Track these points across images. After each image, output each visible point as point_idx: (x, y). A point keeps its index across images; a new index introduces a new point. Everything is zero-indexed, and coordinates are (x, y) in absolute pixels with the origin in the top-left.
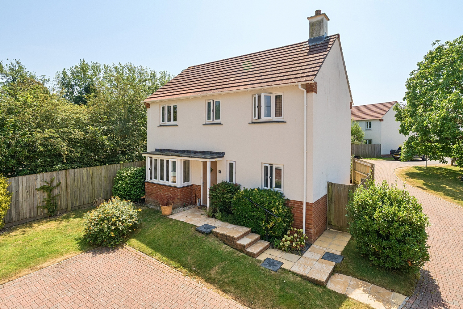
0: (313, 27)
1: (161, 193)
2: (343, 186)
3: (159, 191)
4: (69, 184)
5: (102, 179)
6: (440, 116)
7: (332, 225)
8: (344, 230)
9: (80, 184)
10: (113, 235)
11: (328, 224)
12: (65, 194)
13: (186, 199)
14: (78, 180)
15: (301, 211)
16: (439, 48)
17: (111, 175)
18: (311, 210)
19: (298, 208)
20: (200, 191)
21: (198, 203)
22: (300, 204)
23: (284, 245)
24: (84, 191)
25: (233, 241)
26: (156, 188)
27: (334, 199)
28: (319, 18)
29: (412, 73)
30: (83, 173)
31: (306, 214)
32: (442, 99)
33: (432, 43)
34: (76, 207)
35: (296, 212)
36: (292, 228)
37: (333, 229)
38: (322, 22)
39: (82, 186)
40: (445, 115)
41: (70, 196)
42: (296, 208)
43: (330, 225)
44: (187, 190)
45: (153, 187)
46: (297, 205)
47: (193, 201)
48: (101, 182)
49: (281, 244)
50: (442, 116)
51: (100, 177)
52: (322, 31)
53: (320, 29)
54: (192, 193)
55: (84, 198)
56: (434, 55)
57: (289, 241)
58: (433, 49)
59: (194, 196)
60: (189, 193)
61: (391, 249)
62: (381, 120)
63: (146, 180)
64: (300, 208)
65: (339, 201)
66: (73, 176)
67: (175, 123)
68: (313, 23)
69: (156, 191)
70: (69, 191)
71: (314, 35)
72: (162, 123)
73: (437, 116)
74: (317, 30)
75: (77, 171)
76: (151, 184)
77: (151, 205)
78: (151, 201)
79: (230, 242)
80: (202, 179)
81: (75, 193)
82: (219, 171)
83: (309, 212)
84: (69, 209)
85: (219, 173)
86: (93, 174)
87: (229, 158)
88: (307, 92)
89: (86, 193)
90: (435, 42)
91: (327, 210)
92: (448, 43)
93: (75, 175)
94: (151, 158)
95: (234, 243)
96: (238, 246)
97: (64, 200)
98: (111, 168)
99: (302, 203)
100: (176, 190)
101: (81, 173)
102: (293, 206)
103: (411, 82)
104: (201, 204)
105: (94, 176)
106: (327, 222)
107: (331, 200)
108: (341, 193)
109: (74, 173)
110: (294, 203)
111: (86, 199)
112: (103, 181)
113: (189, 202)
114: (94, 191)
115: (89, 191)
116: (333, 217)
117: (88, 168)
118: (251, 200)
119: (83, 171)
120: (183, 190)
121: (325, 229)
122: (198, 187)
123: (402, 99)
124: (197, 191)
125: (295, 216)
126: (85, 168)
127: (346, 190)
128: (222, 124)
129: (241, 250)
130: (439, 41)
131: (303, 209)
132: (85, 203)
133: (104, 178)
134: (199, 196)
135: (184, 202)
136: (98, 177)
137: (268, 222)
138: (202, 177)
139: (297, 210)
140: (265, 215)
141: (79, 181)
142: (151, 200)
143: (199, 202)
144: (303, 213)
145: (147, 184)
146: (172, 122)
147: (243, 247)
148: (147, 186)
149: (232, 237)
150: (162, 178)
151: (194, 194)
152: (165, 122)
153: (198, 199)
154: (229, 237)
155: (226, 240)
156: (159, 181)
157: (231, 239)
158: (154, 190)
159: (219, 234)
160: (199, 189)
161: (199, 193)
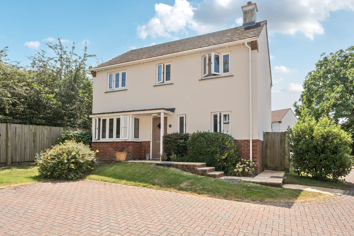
0: (246, 14)
1: (109, 151)
2: (277, 133)
3: (108, 149)
4: (10, 138)
5: (45, 139)
6: (331, 103)
7: (267, 167)
8: (278, 170)
9: (21, 140)
10: (73, 167)
11: (265, 166)
12: (4, 147)
13: (136, 154)
14: (19, 136)
15: (248, 148)
16: (326, 58)
17: (54, 137)
18: (257, 146)
19: (245, 146)
20: (149, 146)
21: (147, 157)
22: (247, 142)
23: (238, 171)
24: (25, 148)
25: (194, 168)
26: (104, 146)
27: (269, 145)
28: (251, 7)
29: (307, 77)
30: (25, 130)
31: (253, 150)
32: (331, 93)
33: (321, 55)
34: (16, 163)
35: (243, 150)
36: (243, 160)
37: (269, 170)
38: (254, 11)
39: (24, 143)
40: (334, 102)
41: (10, 151)
42: (243, 146)
43: (266, 167)
44: (138, 146)
45: (100, 146)
46: (244, 144)
47: (142, 157)
48: (44, 141)
49: (235, 170)
50: (332, 103)
51: (43, 137)
52: (254, 17)
53: (252, 16)
54: (141, 149)
55: (25, 155)
56: (322, 63)
57: (242, 168)
58: (322, 59)
59: (143, 152)
60: (138, 149)
61: (327, 160)
62: (280, 122)
63: (93, 141)
64: (247, 146)
65: (273, 146)
66: (14, 131)
67: (124, 88)
68: (246, 11)
69: (104, 149)
70: (9, 144)
71: (247, 20)
72: (109, 90)
73: (328, 104)
74: (250, 17)
75: (18, 126)
79: (191, 170)
80: (152, 136)
81: (15, 149)
82: (169, 125)
83: (255, 148)
84: (9, 163)
85: (170, 127)
86: (35, 132)
87: (179, 112)
88: (252, 49)
89: (28, 151)
90: (322, 54)
91: (264, 155)
92: (332, 54)
93: (17, 131)
95: (194, 170)
96: (199, 171)
97: (3, 154)
98: (54, 129)
99: (248, 141)
101: (23, 129)
102: (240, 145)
103: (307, 83)
104: (150, 159)
105: (36, 135)
106: (264, 164)
107: (267, 146)
108: (275, 139)
109: (16, 128)
110: (241, 142)
111: (27, 156)
112: (45, 141)
113: (138, 157)
114: (36, 149)
115: (31, 149)
116: (268, 160)
117: (31, 126)
118: (206, 138)
119: (25, 128)
120: (134, 144)
121: (263, 171)
122: (147, 143)
123: (298, 100)
124: (146, 147)
125: (243, 154)
126: (28, 125)
127: (279, 136)
128: (173, 84)
129: (202, 174)
130: (325, 53)
131: (249, 146)
132: (26, 160)
133: (47, 138)
134: (148, 151)
135: (134, 156)
136: (41, 136)
137: (222, 155)
138: (152, 133)
139: (244, 148)
140: (219, 149)
141: (21, 137)
143: (149, 157)
144: (249, 150)
145: (94, 145)
146: (120, 87)
147: (204, 172)
148: (94, 146)
149: (192, 165)
150: (111, 136)
151: (143, 150)
152: (113, 88)
153: (148, 154)
154: (189, 165)
155: (187, 169)
156: (107, 139)
157: (192, 167)
158: (101, 149)
159: (179, 165)
160: (148, 145)
161: (148, 149)
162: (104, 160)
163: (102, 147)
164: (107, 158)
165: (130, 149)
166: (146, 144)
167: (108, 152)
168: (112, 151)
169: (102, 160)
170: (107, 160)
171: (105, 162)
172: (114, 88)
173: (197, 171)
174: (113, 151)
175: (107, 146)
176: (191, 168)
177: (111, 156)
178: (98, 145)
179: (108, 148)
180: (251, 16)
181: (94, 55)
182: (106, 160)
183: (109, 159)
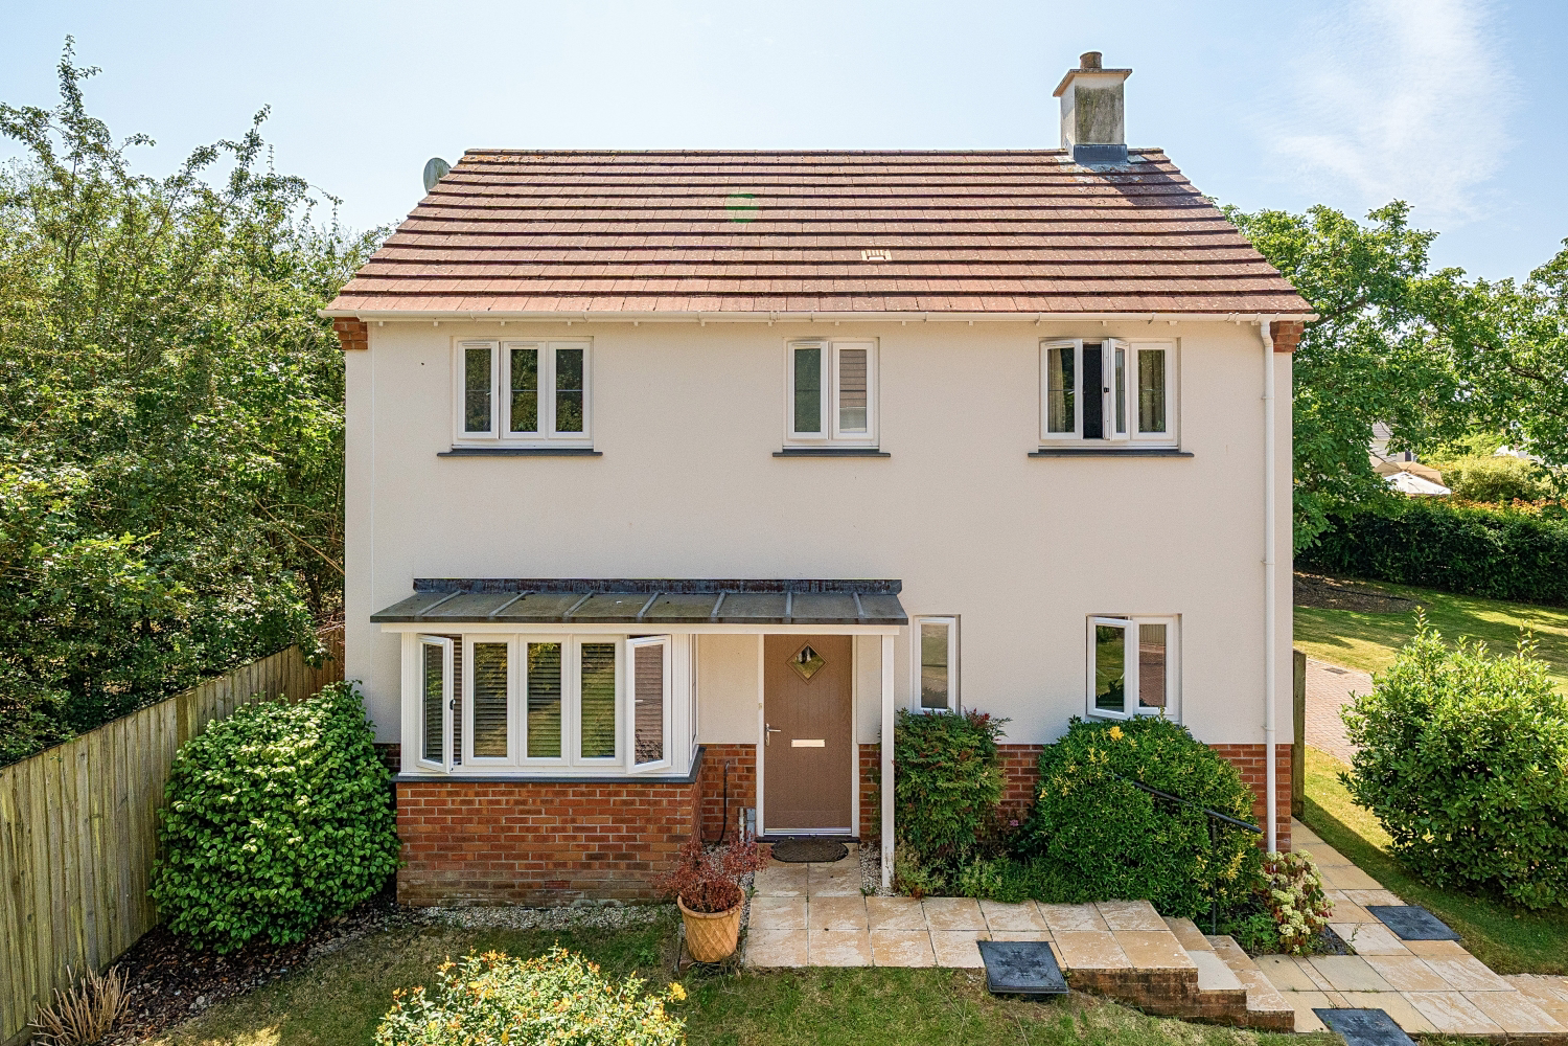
0: (1088, 108)
1: (536, 829)
3: (524, 821)
18: (1286, 771)
20: (752, 770)
21: (739, 828)
26: (498, 802)
31: (1277, 789)
45: (471, 802)
49: (1288, 930)
59: (716, 803)
63: (408, 772)
67: (572, 439)
69: (497, 821)
71: (1092, 134)
72: (467, 439)
74: (1103, 123)
76: (449, 788)
77: (451, 905)
78: (452, 884)
79: (1169, 999)
80: (762, 712)
94: (457, 639)
95: (1186, 997)
96: (1209, 1002)
99: (1261, 751)
100: (656, 794)
104: (756, 834)
114: (35, 934)
120: (695, 787)
122: (735, 754)
124: (732, 778)
128: (887, 455)
129: (1225, 1017)
134: (745, 795)
136: (54, 828)
137: (1219, 860)
138: (761, 699)
140: (1207, 832)
142: (450, 876)
144: (1263, 788)
145: (414, 794)
146: (547, 433)
147: (1237, 1002)
148: (416, 803)
149: (1175, 974)
150: (544, 743)
151: (710, 792)
152: (494, 433)
153: (745, 811)
154: (1159, 975)
155: (1145, 993)
156: (517, 761)
157: (1172, 984)
158: (476, 818)
159: (1101, 978)
160: (741, 761)
161: (745, 783)
162: (498, 887)
163: (478, 811)
164: (522, 874)
165: (683, 822)
166: (734, 760)
167: (530, 835)
168: (554, 829)
169: (484, 885)
170: (522, 885)
171: (504, 894)
172: (501, 431)
173: (1201, 1003)
174: (564, 829)
175: (517, 803)
176: (1167, 991)
177: (549, 857)
178: (450, 794)
179: (528, 812)
180: (1108, 120)
181: (295, 180)
182: (516, 881)
183: (535, 875)
